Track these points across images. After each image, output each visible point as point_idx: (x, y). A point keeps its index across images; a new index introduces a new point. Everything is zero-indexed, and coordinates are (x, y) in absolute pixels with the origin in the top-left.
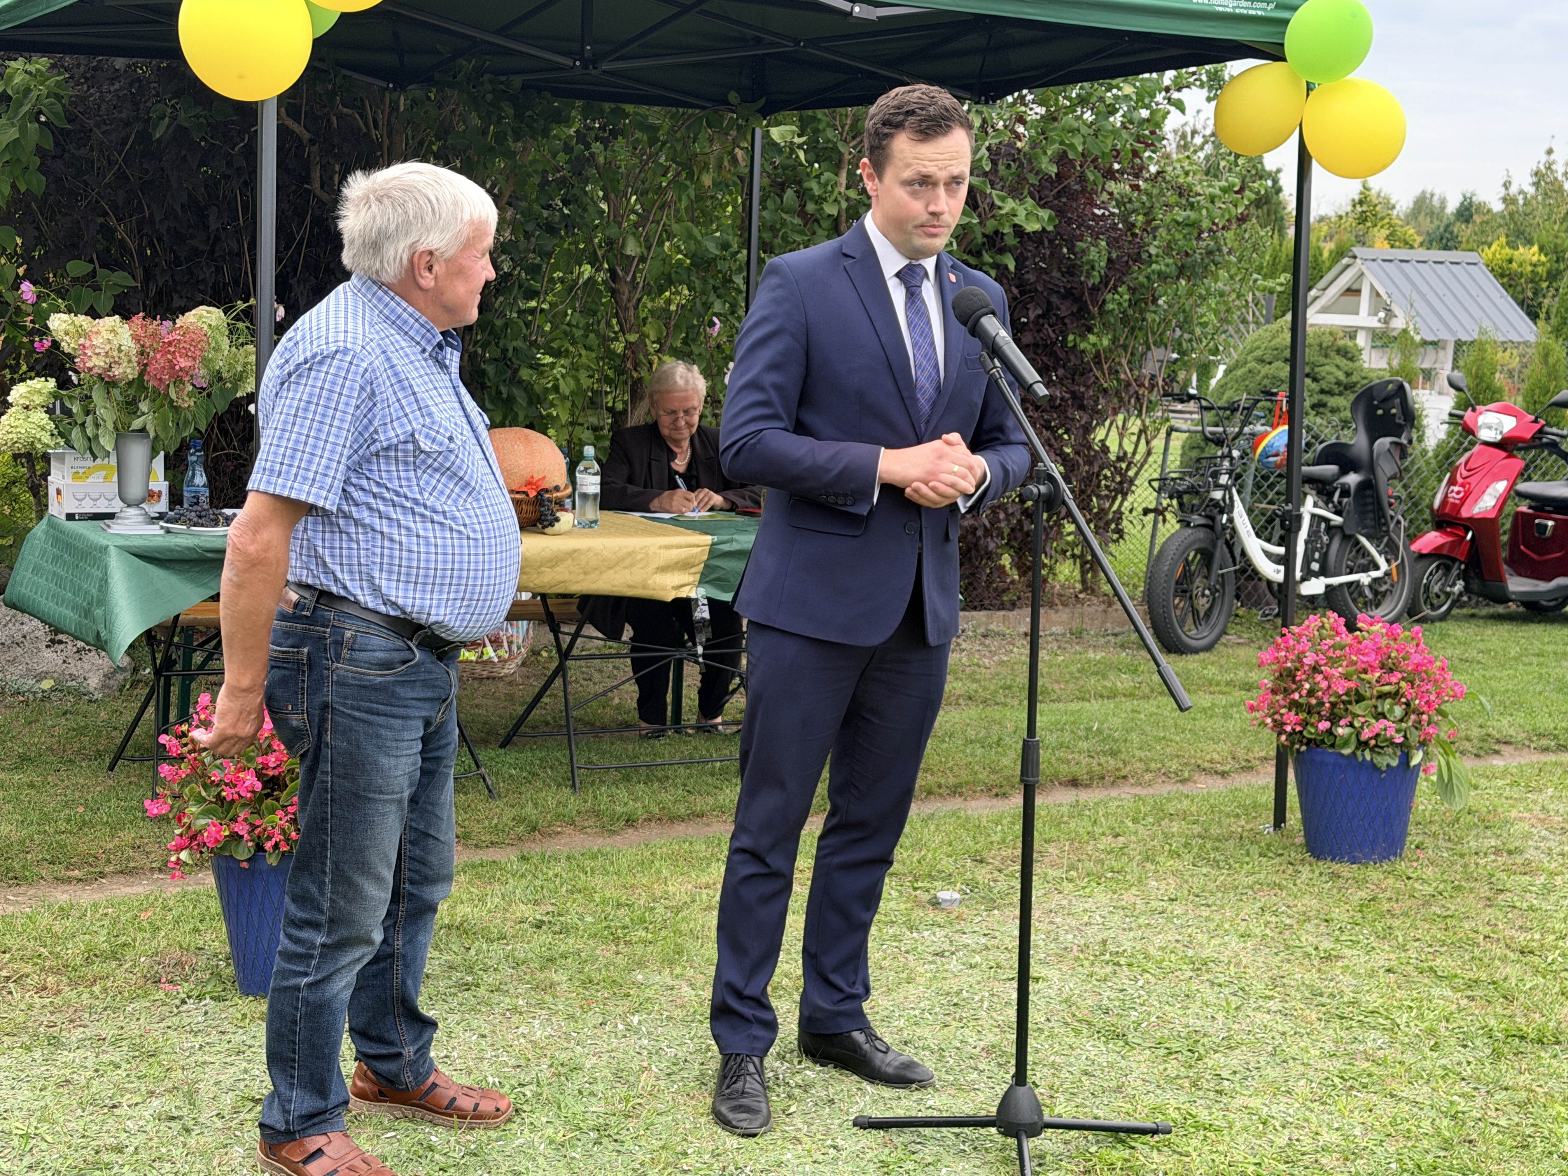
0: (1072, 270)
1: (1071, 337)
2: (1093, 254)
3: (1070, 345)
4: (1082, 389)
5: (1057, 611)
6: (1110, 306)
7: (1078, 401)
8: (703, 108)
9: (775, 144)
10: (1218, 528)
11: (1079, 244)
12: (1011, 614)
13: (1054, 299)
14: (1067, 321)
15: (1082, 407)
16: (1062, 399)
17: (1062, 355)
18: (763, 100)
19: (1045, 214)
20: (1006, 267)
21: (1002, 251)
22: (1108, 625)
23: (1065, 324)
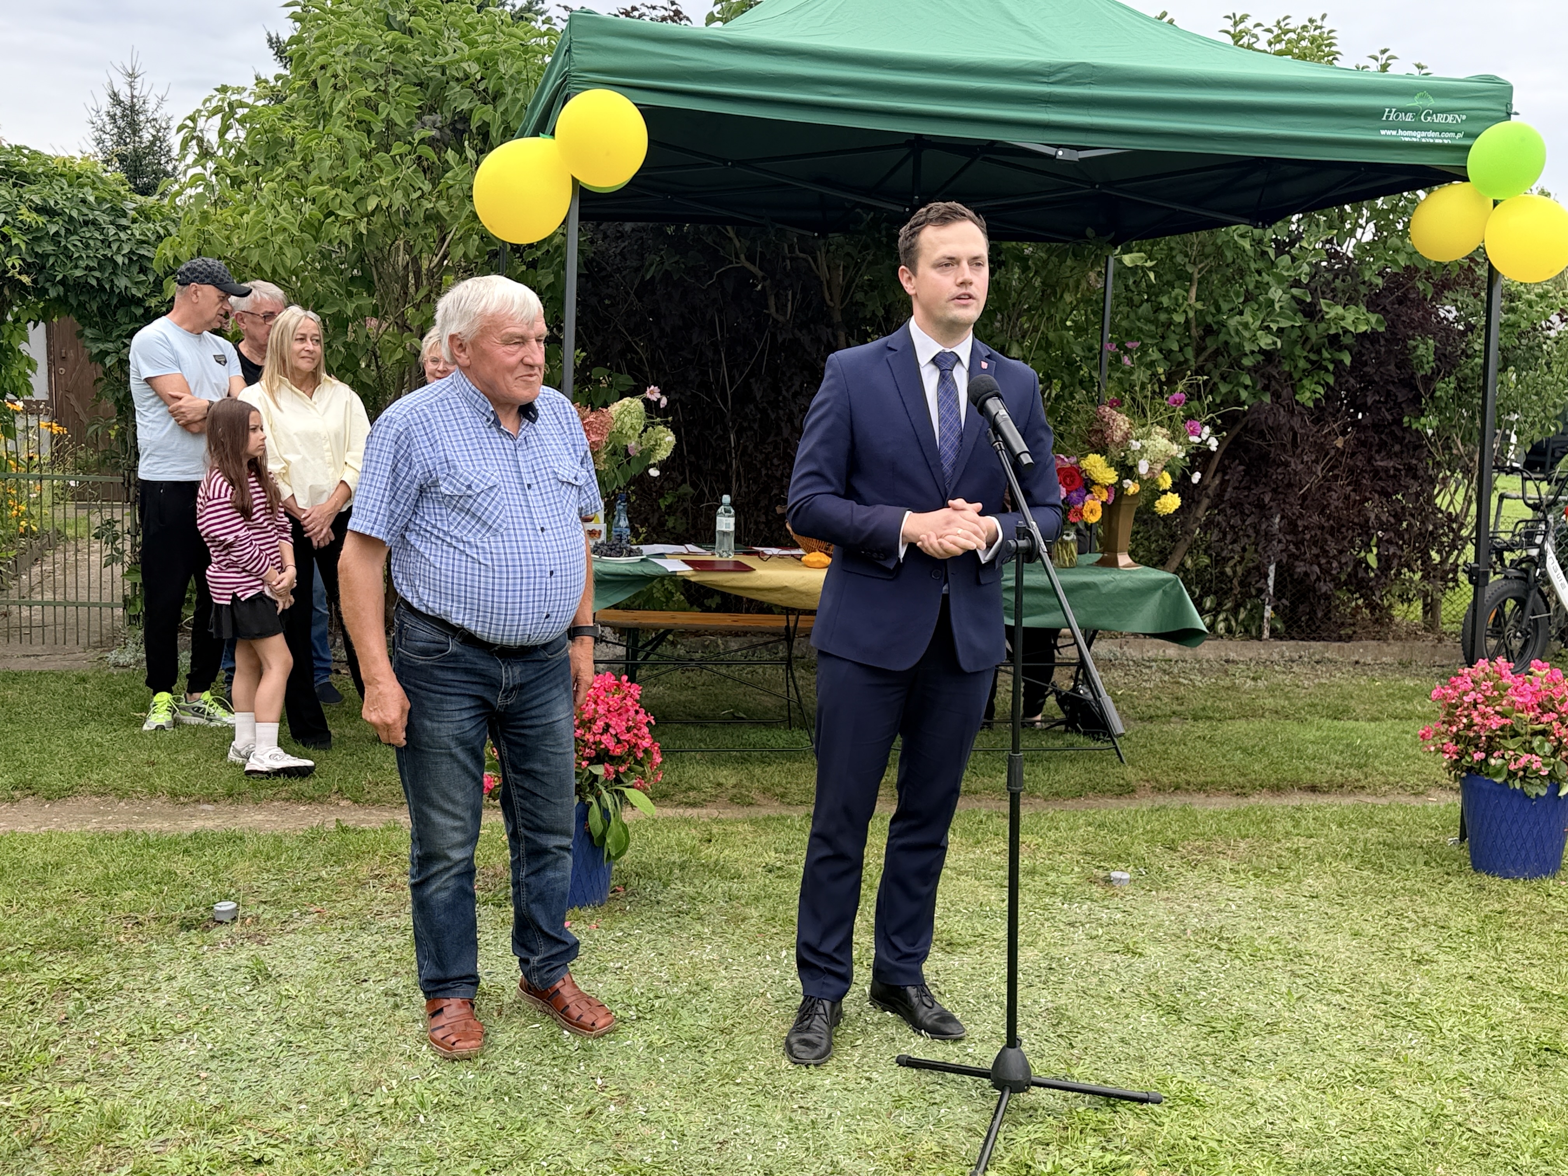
0: (1404, 363)
1: (1406, 419)
2: (1421, 350)
3: (1406, 425)
4: (1414, 462)
5: (1389, 645)
6: (1438, 394)
7: (1412, 472)
8: (1067, 242)
9: (1126, 267)
10: (1532, 579)
11: (1411, 342)
12: (1346, 645)
13: (1391, 387)
14: (1403, 405)
15: (1415, 477)
16: (1396, 469)
17: (1399, 433)
18: (1113, 234)
19: (1373, 318)
20: (1342, 361)
21: (1341, 348)
22: (1437, 658)
23: (1402, 409)
